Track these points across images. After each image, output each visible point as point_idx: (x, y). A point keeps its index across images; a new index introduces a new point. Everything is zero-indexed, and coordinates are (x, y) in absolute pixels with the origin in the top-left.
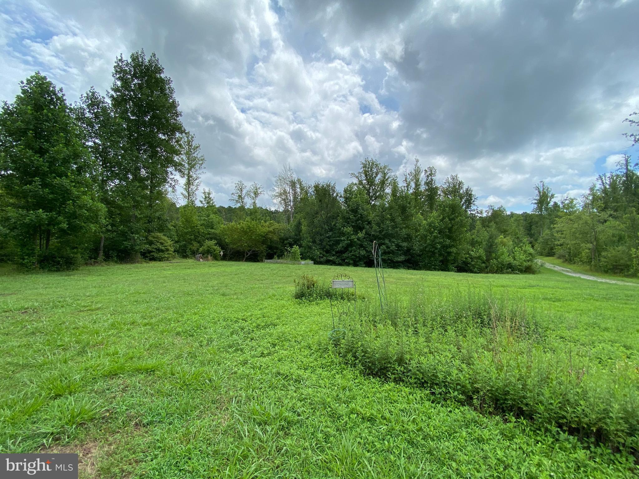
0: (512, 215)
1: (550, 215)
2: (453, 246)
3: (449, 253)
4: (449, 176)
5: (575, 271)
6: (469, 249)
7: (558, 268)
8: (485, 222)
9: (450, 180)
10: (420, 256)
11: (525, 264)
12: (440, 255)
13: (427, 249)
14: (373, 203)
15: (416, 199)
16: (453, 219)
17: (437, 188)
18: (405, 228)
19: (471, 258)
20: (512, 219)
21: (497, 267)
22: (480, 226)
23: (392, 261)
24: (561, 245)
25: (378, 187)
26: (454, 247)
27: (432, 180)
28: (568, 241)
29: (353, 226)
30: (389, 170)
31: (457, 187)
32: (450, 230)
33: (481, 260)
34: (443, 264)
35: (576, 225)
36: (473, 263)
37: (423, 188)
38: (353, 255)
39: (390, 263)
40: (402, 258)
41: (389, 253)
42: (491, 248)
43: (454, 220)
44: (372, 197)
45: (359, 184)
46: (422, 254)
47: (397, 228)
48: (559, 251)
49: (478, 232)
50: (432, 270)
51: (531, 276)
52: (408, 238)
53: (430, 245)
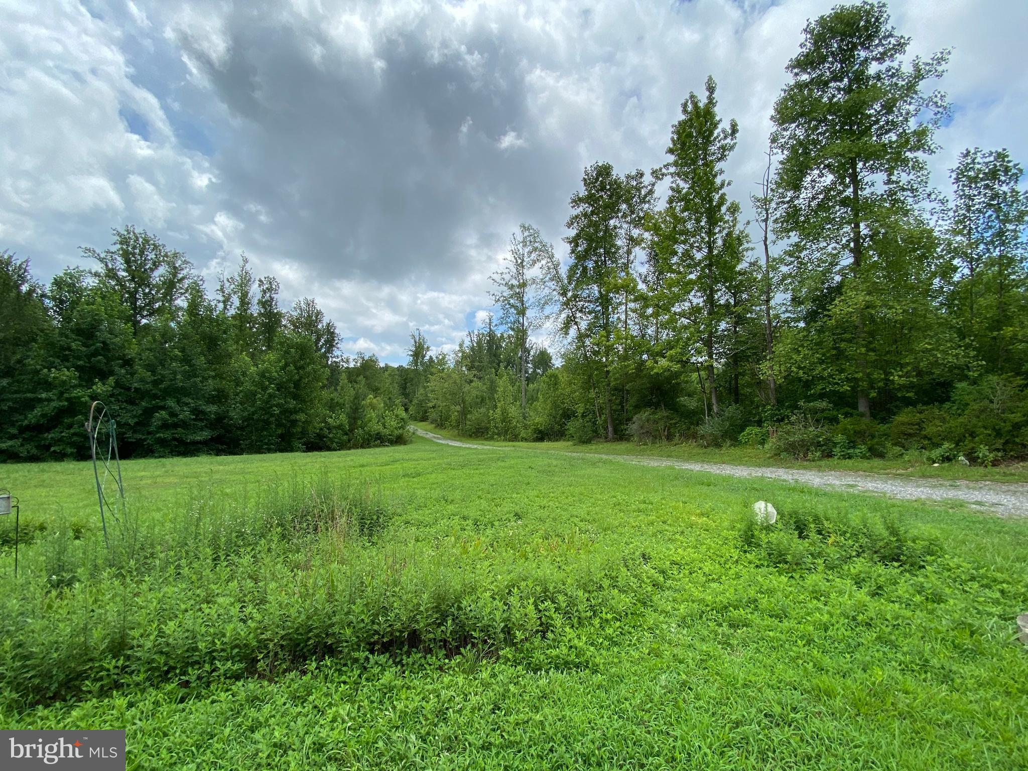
0: (387, 368)
1: (425, 371)
2: (301, 410)
3: (294, 423)
4: (301, 299)
5: (445, 438)
6: (325, 416)
7: (430, 435)
8: (353, 374)
9: (303, 306)
10: (242, 429)
11: (396, 432)
12: (279, 425)
13: (255, 417)
14: (144, 321)
15: (241, 328)
16: (302, 367)
17: (279, 315)
18: (214, 377)
19: (329, 429)
20: (387, 373)
21: (363, 439)
22: (346, 381)
23: (181, 442)
24: (434, 407)
25: (157, 292)
26: (303, 412)
27: (272, 299)
28: (439, 403)
29: (78, 368)
30: (186, 262)
31: (314, 318)
32: (297, 385)
33: (342, 430)
34: (283, 440)
35: (446, 385)
36: (331, 436)
37: (255, 310)
38: (75, 434)
39: (176, 446)
40: (205, 435)
41: (175, 426)
42: (355, 414)
43: (304, 368)
44: (142, 309)
45: (107, 276)
46: (248, 426)
47: (196, 376)
48: (433, 415)
49: (342, 389)
50: (262, 453)
51: (401, 448)
52: (219, 397)
53: (261, 409)
